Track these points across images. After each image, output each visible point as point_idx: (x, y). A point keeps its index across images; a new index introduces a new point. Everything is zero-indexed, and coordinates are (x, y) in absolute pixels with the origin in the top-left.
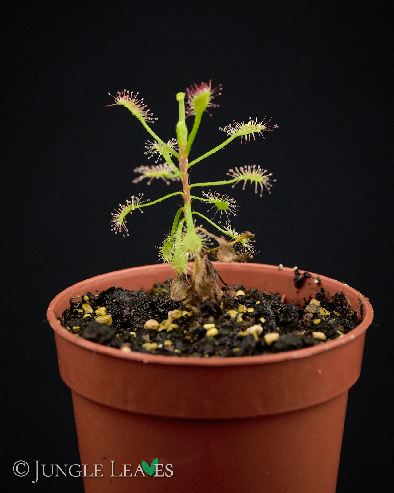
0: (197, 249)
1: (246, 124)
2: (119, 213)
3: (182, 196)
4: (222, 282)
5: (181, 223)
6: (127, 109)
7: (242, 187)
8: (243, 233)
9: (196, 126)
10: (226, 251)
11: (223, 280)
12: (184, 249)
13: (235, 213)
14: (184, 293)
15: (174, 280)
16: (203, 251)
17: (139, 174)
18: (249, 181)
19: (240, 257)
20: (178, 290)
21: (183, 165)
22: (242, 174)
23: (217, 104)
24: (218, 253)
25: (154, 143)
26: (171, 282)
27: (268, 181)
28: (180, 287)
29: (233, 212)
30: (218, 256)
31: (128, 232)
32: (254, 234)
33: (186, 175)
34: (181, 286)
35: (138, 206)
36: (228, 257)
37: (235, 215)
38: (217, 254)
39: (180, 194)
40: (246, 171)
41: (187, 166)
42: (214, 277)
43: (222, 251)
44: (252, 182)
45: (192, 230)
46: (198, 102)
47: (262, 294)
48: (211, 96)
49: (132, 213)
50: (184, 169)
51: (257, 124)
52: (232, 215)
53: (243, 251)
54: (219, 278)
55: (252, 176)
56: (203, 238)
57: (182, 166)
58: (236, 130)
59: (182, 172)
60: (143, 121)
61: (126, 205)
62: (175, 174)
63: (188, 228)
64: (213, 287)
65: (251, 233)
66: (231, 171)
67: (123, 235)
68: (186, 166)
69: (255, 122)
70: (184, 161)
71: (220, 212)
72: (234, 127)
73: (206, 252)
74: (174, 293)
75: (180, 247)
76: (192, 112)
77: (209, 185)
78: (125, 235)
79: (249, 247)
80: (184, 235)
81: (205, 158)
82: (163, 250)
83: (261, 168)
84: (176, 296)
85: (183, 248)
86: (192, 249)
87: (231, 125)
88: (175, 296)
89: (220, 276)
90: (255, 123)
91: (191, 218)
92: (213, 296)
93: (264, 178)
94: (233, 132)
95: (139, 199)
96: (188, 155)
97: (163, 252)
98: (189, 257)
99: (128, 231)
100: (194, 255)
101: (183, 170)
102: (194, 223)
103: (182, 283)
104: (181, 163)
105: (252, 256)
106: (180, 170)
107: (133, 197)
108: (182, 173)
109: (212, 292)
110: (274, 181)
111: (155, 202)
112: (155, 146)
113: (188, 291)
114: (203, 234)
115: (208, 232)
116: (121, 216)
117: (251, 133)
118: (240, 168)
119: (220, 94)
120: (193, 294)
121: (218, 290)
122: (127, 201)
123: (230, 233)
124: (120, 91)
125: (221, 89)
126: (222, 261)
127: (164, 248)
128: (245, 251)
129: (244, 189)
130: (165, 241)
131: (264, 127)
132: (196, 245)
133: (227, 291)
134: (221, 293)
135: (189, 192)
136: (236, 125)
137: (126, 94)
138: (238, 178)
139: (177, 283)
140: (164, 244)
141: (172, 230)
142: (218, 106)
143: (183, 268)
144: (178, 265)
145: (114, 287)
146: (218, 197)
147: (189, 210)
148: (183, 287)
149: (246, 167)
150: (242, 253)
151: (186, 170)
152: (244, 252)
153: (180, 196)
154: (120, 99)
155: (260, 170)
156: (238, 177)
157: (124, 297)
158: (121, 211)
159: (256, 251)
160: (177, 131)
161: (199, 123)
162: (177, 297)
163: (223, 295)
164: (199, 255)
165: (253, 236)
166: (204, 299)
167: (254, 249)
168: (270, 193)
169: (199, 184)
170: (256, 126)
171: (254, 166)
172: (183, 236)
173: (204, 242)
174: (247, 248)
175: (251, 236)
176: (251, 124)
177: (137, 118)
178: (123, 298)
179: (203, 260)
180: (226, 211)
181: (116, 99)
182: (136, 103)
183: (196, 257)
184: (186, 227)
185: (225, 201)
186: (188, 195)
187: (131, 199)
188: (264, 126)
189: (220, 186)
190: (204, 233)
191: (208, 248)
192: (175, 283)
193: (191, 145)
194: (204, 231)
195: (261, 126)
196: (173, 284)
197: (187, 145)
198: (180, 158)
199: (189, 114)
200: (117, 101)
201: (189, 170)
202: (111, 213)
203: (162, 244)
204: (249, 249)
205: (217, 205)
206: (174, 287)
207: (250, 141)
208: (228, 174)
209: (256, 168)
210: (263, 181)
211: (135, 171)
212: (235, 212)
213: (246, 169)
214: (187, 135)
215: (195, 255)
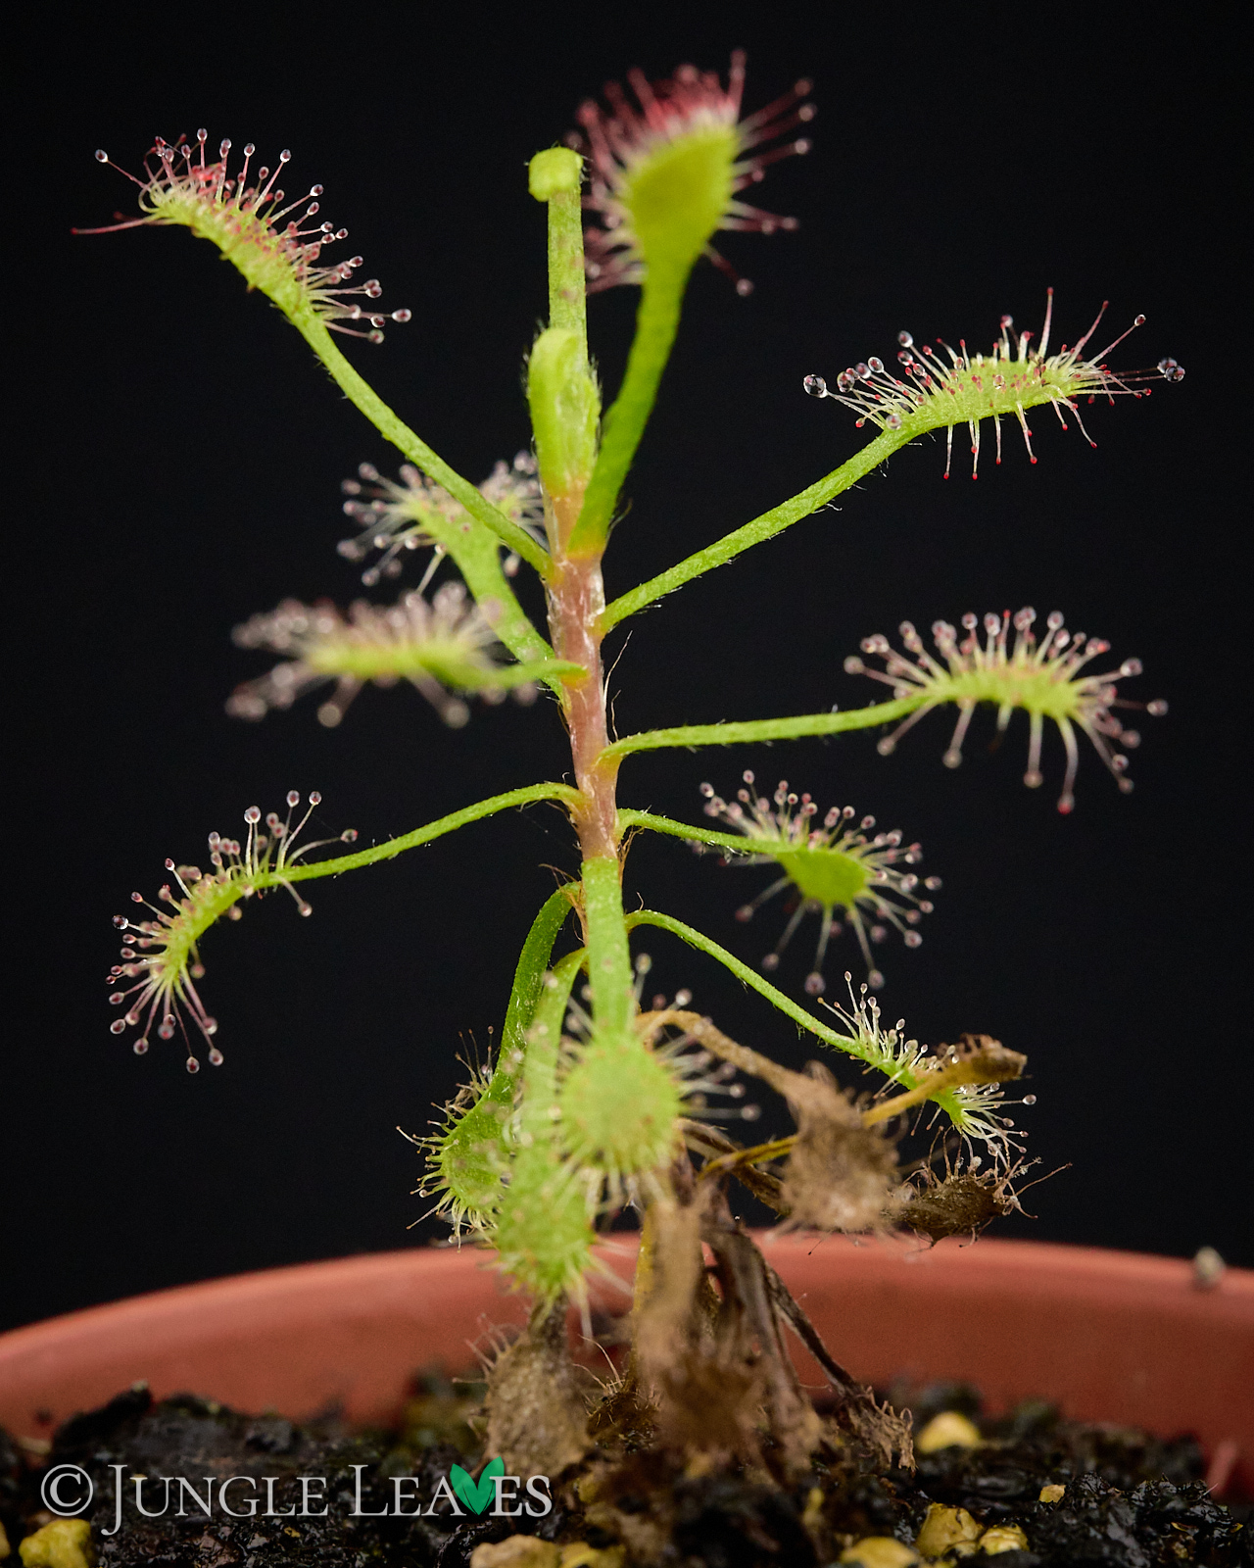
0: (650, 1145)
1: (979, 357)
2: (165, 918)
3: (568, 812)
4: (818, 1362)
5: (558, 985)
6: (210, 248)
7: (946, 745)
8: (952, 1049)
9: (649, 355)
10: (843, 1158)
11: (823, 1343)
12: (568, 1145)
13: (909, 926)
14: (575, 1428)
15: (508, 1348)
16: (696, 1159)
17: (268, 659)
18: (986, 710)
19: (933, 1201)
20: (535, 1411)
21: (574, 613)
22: (945, 664)
23: (780, 212)
24: (785, 1170)
25: (403, 484)
26: (493, 1358)
27: (1114, 711)
28: (547, 1393)
29: (902, 919)
30: (786, 1189)
31: (212, 1036)
32: (1022, 1052)
33: (590, 676)
34: (553, 1382)
35: (285, 875)
36: (855, 1194)
37: (914, 939)
38: (780, 1178)
39: (551, 795)
40: (971, 644)
41: (599, 619)
42: (769, 1329)
43: (815, 1161)
44: (1004, 715)
45: (621, 1028)
46: (657, 198)
47: (1084, 1437)
48: (741, 158)
49: (237, 915)
50: (581, 639)
51: (1048, 355)
52: (894, 936)
53: (958, 1165)
54: (796, 1330)
55: (1006, 678)
56: (693, 1076)
57: (567, 617)
58: (914, 394)
59: (568, 658)
60: (316, 331)
61: (209, 869)
62: (517, 669)
63: (596, 1009)
64: (756, 1391)
65: (1005, 1045)
66: (877, 645)
67: (191, 1060)
68: (589, 620)
69: (1034, 345)
70: (575, 588)
71: (814, 919)
72: (899, 372)
73: (714, 1164)
74: (507, 1426)
75: (550, 1131)
76: (619, 261)
77: (736, 739)
78: (203, 1057)
79: (997, 1140)
80: (571, 1055)
81: (713, 570)
82: (446, 1155)
83: (1070, 627)
84: (520, 1447)
85: (564, 1139)
86: (623, 1145)
87: (879, 362)
88: (512, 1449)
89: (809, 1321)
90: (1037, 350)
91: (622, 949)
92: (754, 1449)
93: (1084, 694)
94: (889, 404)
95: (292, 829)
96: (602, 547)
97: (446, 1170)
98: (605, 1195)
99: (212, 1030)
100: (632, 1183)
101: (573, 646)
102: (635, 981)
103: (562, 1362)
104: (556, 602)
105: (1014, 1198)
106: (555, 642)
107: (252, 817)
108: (567, 665)
109: (750, 1420)
110: (1153, 708)
111: (393, 848)
112: (411, 503)
113: (605, 1417)
114: (695, 1048)
115: (725, 1041)
116: (172, 934)
117: (1007, 408)
118: (935, 630)
119: (801, 147)
120: (636, 1437)
121: (790, 1411)
122: (215, 841)
123: (875, 1050)
124: (171, 141)
125: (806, 113)
126: (815, 1228)
127: (456, 1142)
128: (967, 1162)
129: (952, 759)
130: (458, 1097)
131: (1095, 372)
132: (648, 1121)
133: (855, 1420)
134: (809, 1430)
135: (613, 788)
136: (916, 360)
137: (213, 158)
138: (918, 692)
139: (530, 1365)
140: (451, 1117)
141: (507, 1029)
142: (789, 223)
143: (562, 1268)
144: (534, 1247)
145: (145, 1396)
146: (799, 821)
147: (611, 900)
148: (569, 1392)
149: (970, 622)
150: (951, 1178)
151: (591, 645)
152: (963, 1171)
153: (552, 813)
154: (171, 191)
155: (1063, 641)
156: (919, 684)
157: (208, 1455)
158: (176, 905)
159: (1037, 1161)
160: (530, 394)
161: (668, 336)
162: (528, 1452)
163: (824, 1444)
164: (667, 1183)
165: (1016, 1065)
166: (700, 1464)
167: (1023, 1150)
168: (1126, 785)
169: (673, 731)
170: (1040, 370)
171: (1026, 618)
172: (566, 1061)
173: (699, 1101)
174: (980, 1147)
175: (1004, 1067)
176: (1014, 356)
177: (280, 312)
178: (197, 1461)
179: (693, 1214)
180: (854, 915)
181: (146, 188)
182: (276, 217)
183: (646, 1200)
184: (587, 1007)
185: (850, 847)
186: (603, 803)
187: (239, 833)
188: (1090, 369)
189: (808, 742)
190: (704, 1042)
191: (726, 1142)
192: (516, 1364)
193: (618, 483)
194: (699, 1027)
195: (1073, 370)
196: (500, 1374)
197: (596, 481)
198: (552, 568)
199: (600, 278)
200: (151, 205)
201: (609, 647)
202: (116, 919)
203: (443, 1118)
204: (996, 1150)
205: (798, 874)
206: (507, 1393)
207: (999, 459)
208: (853, 665)
209: (1039, 630)
210: (1079, 708)
211: (248, 635)
212: (912, 917)
213: (973, 634)
214: (596, 421)
215: (641, 1185)
